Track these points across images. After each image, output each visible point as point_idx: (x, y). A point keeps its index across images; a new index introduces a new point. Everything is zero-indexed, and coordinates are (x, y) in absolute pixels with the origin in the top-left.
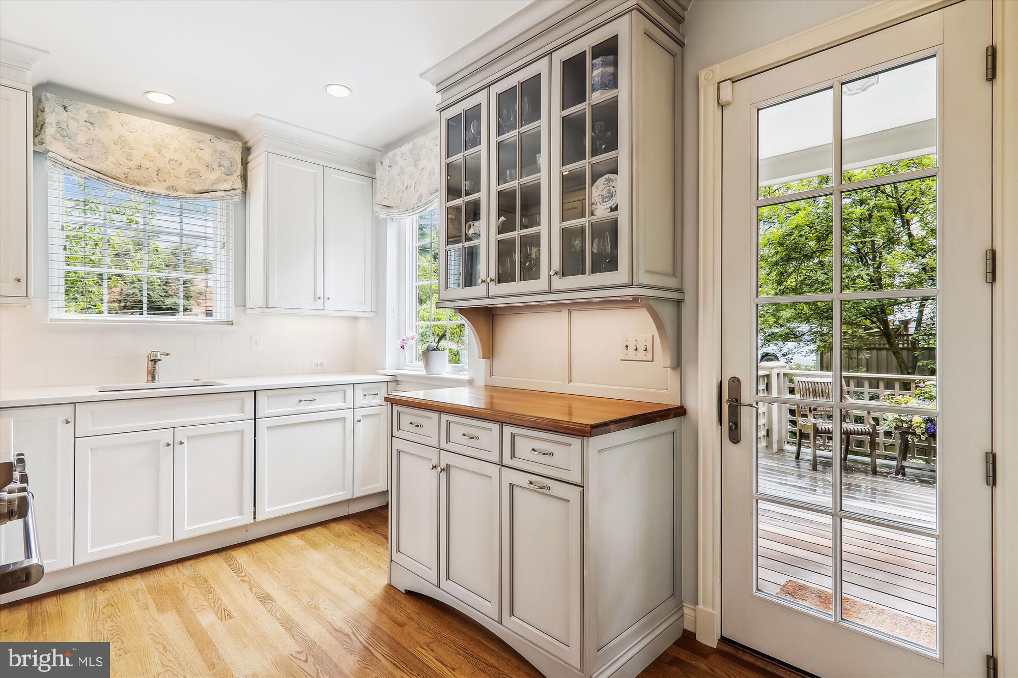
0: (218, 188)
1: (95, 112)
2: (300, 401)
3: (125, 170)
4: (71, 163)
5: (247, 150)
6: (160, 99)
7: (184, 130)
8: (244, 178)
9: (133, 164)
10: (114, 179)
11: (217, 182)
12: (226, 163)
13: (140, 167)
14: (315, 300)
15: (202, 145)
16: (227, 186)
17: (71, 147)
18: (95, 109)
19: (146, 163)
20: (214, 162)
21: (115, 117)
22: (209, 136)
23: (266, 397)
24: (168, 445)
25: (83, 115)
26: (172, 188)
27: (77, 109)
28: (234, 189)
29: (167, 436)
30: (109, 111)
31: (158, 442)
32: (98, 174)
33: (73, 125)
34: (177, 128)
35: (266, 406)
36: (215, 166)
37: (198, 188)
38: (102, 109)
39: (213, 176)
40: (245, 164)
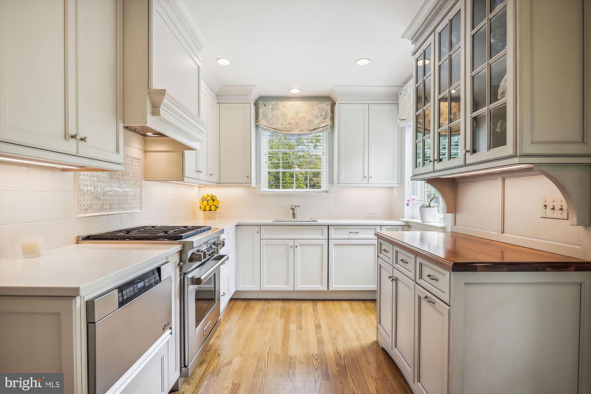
0: (320, 127)
1: (274, 104)
2: (351, 232)
3: (284, 126)
4: (266, 128)
5: (333, 105)
6: (295, 91)
7: (306, 102)
8: (332, 119)
9: (287, 123)
10: (280, 131)
11: (320, 123)
12: (324, 113)
13: (289, 124)
14: (364, 179)
15: (314, 108)
16: (324, 125)
17: (267, 121)
18: (274, 103)
19: (292, 121)
20: (318, 114)
21: (281, 104)
22: (316, 102)
23: (333, 229)
24: (292, 247)
25: (271, 107)
26: (302, 130)
27: (269, 105)
28: (327, 126)
29: (291, 243)
30: (279, 102)
31: (288, 245)
32: (275, 130)
33: (267, 111)
34: (304, 102)
35: (333, 234)
36: (319, 116)
37: (312, 128)
38: (276, 102)
39: (318, 121)
40: (332, 111)
